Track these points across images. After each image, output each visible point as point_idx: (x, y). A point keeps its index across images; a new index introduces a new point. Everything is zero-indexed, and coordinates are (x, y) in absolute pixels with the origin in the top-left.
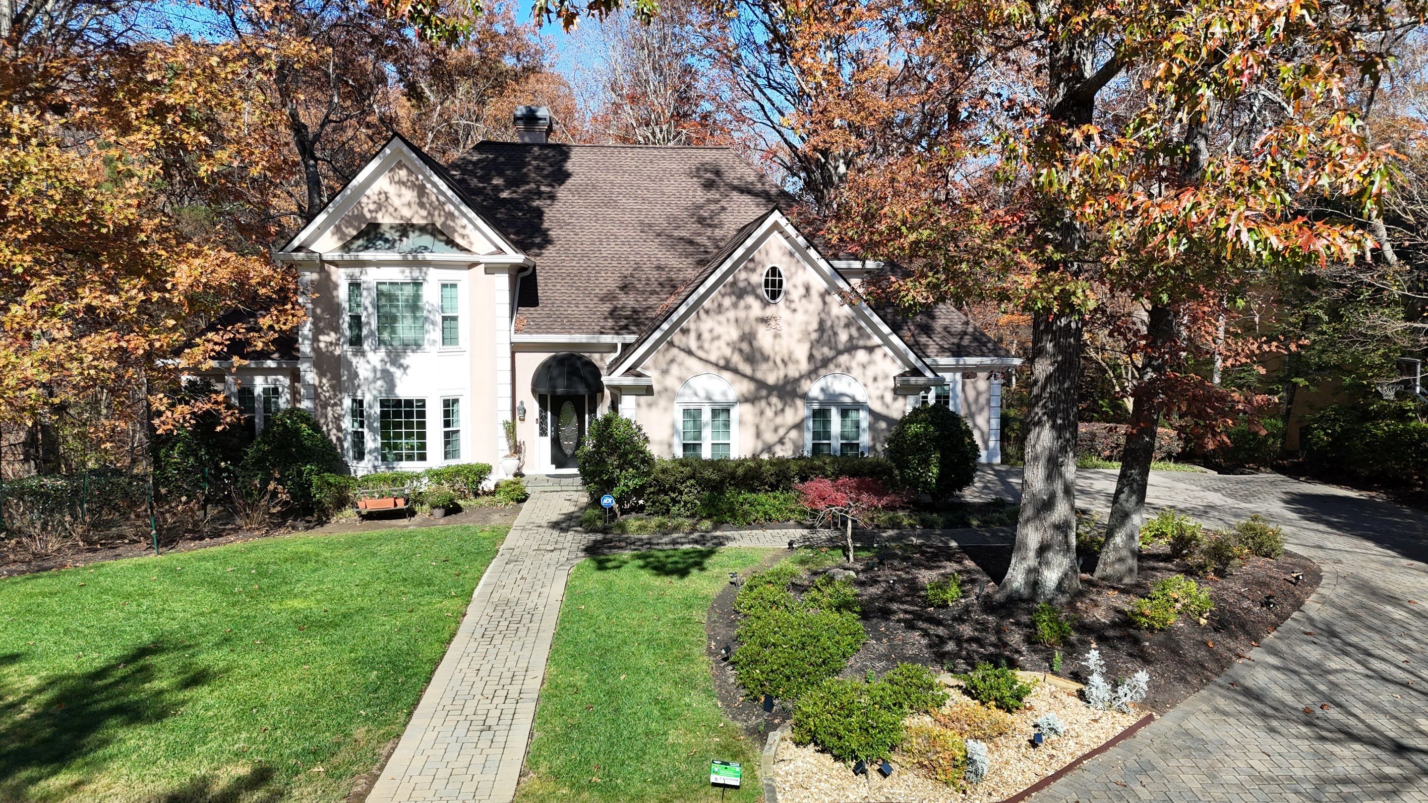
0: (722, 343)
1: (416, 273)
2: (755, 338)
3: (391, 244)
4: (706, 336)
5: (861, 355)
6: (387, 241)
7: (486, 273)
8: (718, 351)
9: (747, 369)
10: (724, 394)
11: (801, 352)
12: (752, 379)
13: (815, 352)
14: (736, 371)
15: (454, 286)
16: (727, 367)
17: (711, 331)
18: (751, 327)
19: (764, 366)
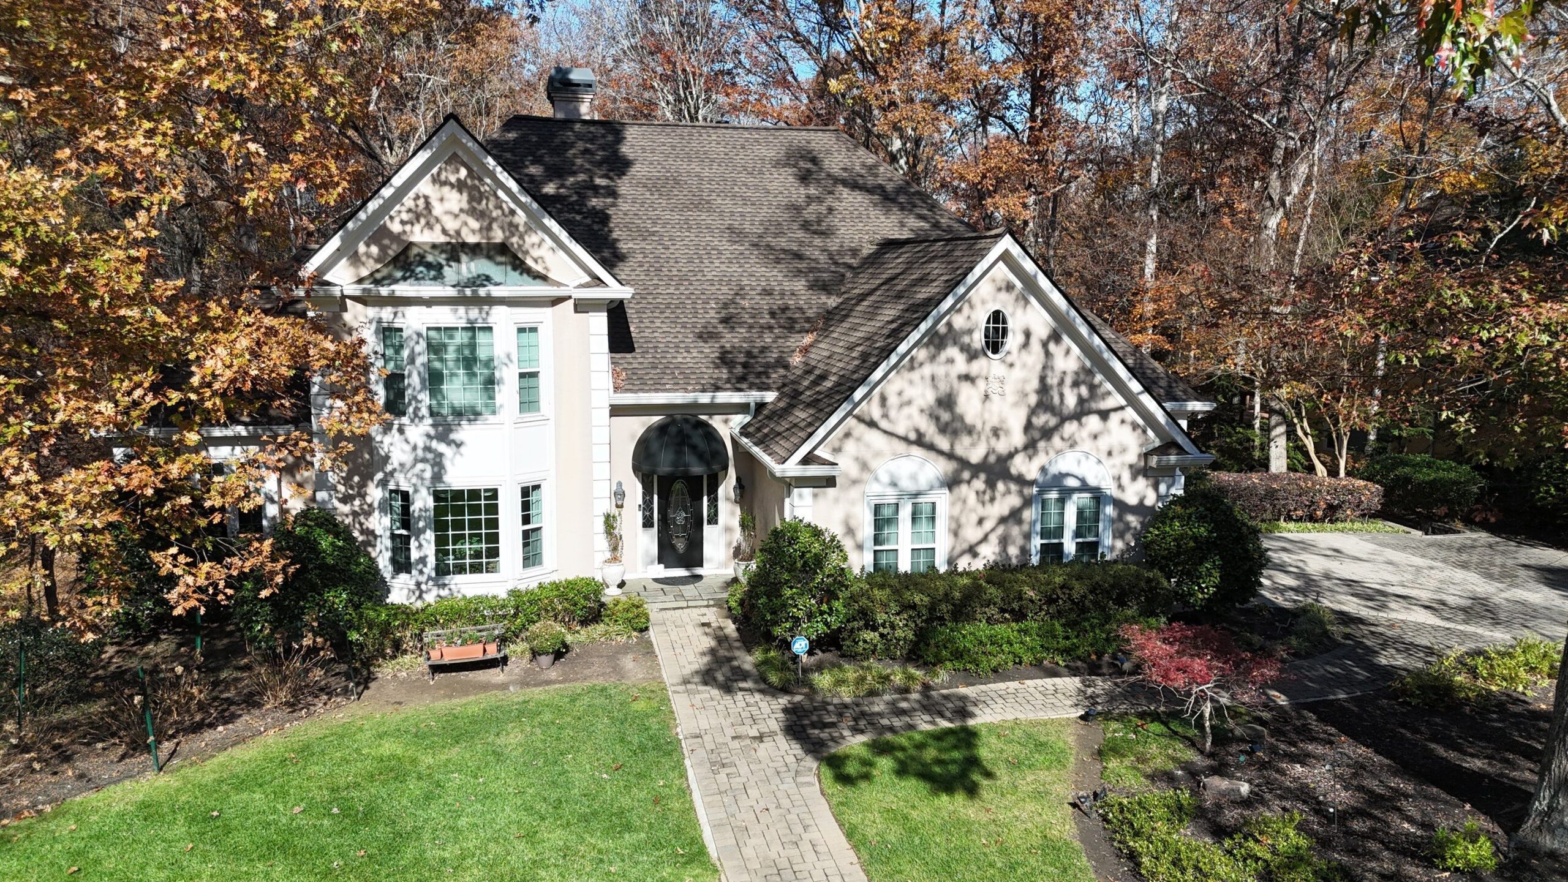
0: (913, 410)
1: (474, 313)
2: (955, 403)
3: (437, 272)
4: (893, 400)
5: (1093, 422)
6: (429, 266)
7: (576, 311)
8: (905, 421)
9: (943, 443)
10: (914, 477)
11: (1016, 421)
12: (950, 456)
13: (1035, 420)
14: (931, 447)
15: (534, 330)
16: (920, 441)
17: (900, 394)
18: (952, 388)
19: (966, 440)
